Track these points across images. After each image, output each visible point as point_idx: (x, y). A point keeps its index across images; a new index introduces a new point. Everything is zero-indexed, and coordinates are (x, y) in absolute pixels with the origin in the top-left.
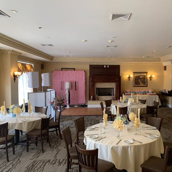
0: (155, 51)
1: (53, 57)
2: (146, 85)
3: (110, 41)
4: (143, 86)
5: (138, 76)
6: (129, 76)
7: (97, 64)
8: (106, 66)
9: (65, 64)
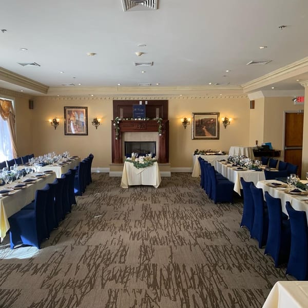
0: (227, 71)
1: (49, 87)
2: (216, 137)
3: (137, 54)
4: (212, 139)
5: (202, 120)
6: (185, 119)
7: (127, 99)
8: (144, 102)
9: (70, 99)
